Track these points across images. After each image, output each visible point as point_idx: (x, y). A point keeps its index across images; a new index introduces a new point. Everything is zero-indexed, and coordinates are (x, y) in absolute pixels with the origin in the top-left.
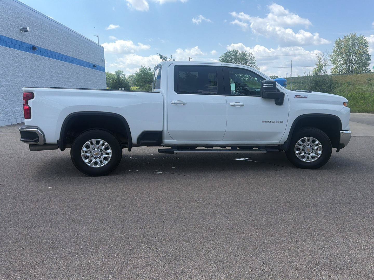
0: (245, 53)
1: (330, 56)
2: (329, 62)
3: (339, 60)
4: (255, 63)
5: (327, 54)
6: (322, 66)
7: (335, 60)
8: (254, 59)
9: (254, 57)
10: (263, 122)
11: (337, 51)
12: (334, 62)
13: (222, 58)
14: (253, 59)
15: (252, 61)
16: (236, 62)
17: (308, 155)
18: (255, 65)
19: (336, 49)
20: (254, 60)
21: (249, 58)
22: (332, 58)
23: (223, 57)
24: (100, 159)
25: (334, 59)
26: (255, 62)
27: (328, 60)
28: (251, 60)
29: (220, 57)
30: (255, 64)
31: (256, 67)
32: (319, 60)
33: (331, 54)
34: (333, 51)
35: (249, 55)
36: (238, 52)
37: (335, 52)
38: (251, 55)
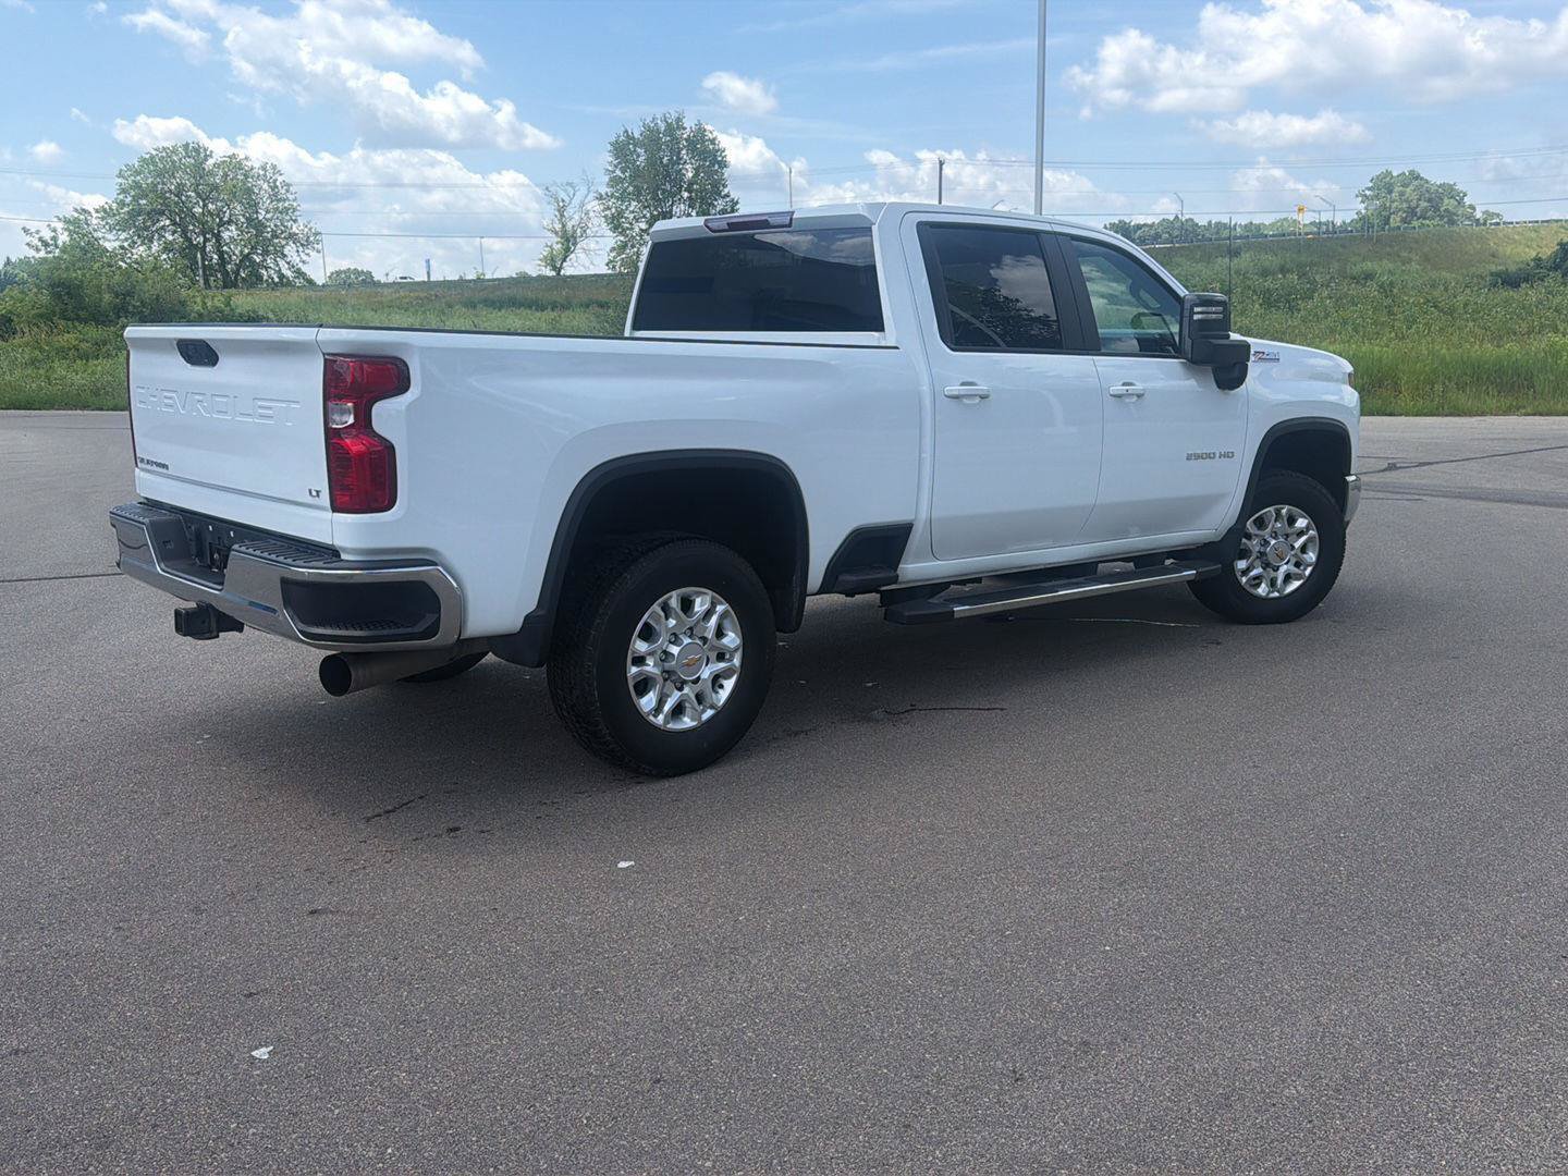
0: (245, 162)
1: (600, 198)
2: (596, 221)
3: (632, 216)
4: (295, 210)
5: (589, 191)
6: (572, 236)
7: (620, 214)
8: (287, 191)
9: (288, 185)
10: (1189, 458)
11: (621, 181)
12: (616, 223)
13: (134, 181)
14: (283, 192)
15: (279, 201)
16: (204, 201)
17: (1273, 574)
18: (295, 221)
19: (618, 172)
20: (291, 197)
21: (265, 186)
22: (609, 208)
23: (138, 173)
24: (698, 687)
25: (613, 210)
26: (295, 204)
27: (591, 214)
28: (275, 197)
29: (120, 175)
30: (297, 213)
31: (302, 227)
32: (559, 211)
33: (604, 190)
34: (607, 179)
35: (262, 172)
36: (206, 156)
37: (614, 182)
38: (274, 174)
